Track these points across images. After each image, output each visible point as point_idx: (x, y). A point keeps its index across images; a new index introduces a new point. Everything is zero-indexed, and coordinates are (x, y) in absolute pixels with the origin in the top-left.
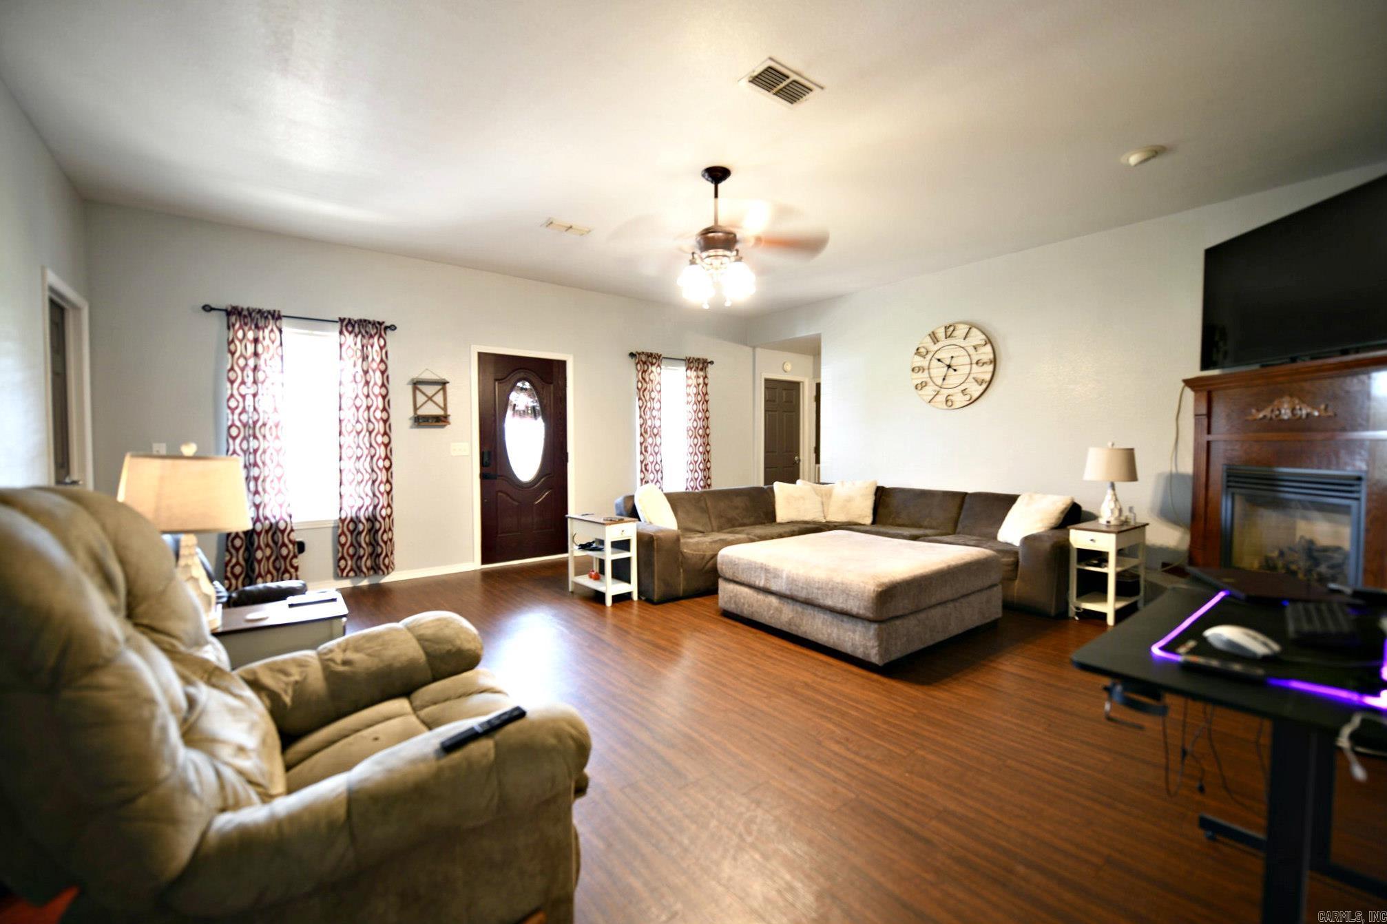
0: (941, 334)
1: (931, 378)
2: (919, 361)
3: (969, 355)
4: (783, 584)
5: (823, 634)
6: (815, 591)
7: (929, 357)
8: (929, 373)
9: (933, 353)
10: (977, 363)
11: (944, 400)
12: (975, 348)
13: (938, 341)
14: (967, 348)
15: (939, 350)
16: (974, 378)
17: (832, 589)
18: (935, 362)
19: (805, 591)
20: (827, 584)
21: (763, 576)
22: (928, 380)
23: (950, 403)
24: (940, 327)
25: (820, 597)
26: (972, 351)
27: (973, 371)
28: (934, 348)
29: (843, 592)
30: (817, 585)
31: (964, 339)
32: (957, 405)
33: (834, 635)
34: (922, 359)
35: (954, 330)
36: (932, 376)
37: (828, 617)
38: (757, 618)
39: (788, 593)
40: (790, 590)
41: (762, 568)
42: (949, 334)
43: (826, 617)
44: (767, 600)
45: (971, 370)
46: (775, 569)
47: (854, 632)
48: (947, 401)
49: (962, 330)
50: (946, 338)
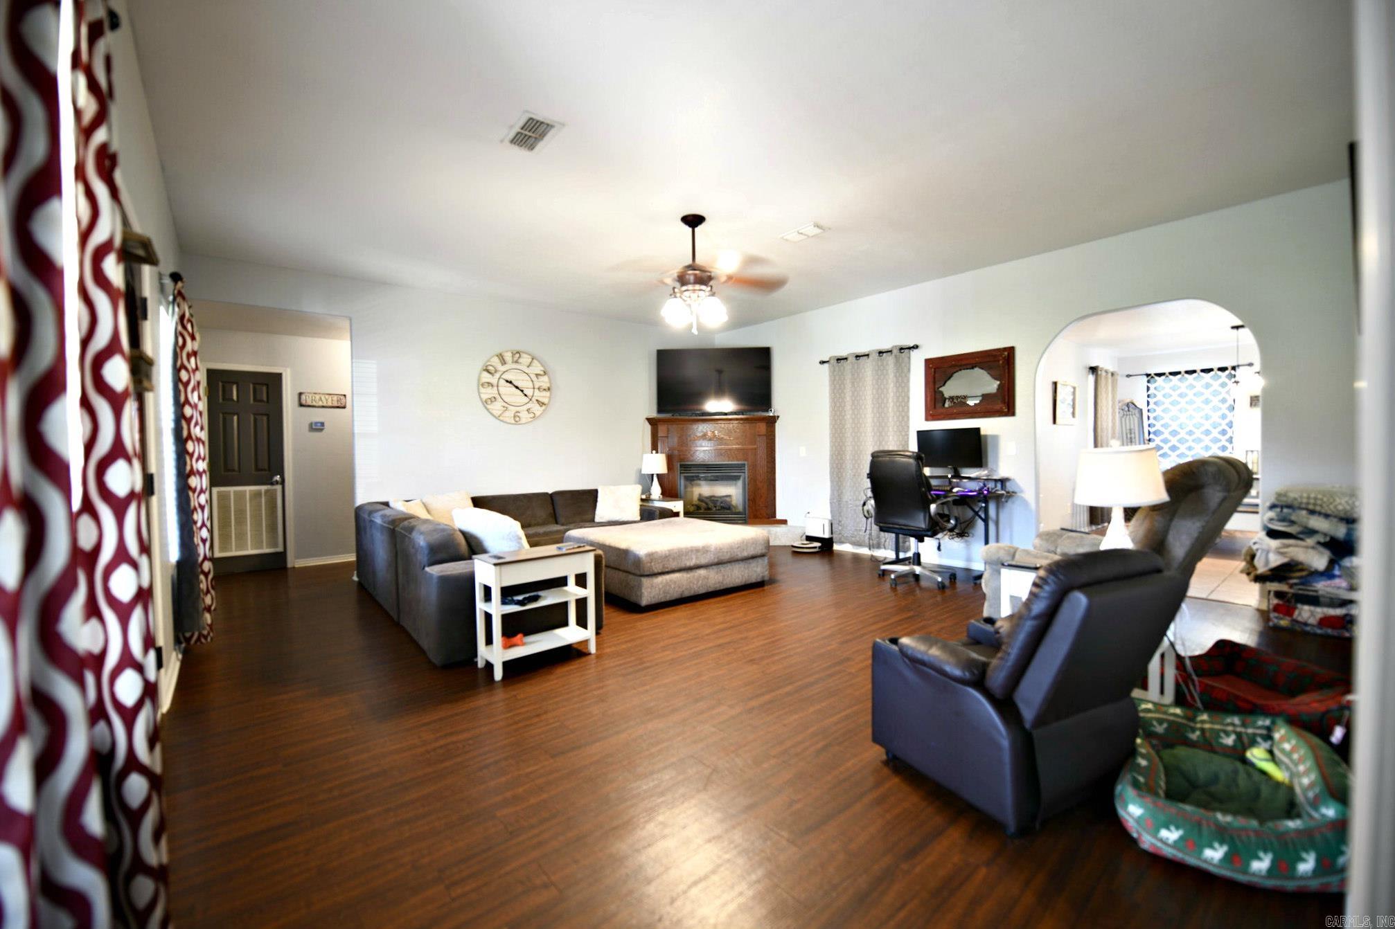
0: (508, 356)
1: (499, 394)
2: (486, 377)
3: (532, 381)
4: (712, 555)
5: (739, 578)
6: (735, 550)
7: (497, 375)
8: (498, 390)
9: (500, 373)
10: (539, 389)
11: (513, 415)
12: (537, 375)
13: (505, 363)
14: (531, 375)
15: (507, 371)
16: (537, 400)
17: (746, 545)
18: (502, 382)
19: (729, 554)
20: (743, 542)
21: (694, 557)
22: (497, 396)
23: (517, 419)
24: (507, 351)
25: (739, 553)
26: (534, 378)
27: (535, 394)
28: (502, 368)
29: (753, 543)
30: (737, 546)
31: (528, 367)
32: (523, 421)
33: (746, 575)
34: (490, 376)
35: (519, 358)
36: (501, 393)
37: (742, 565)
38: (687, 594)
39: (716, 560)
40: (718, 558)
41: (692, 551)
42: (515, 359)
43: (740, 565)
44: (696, 574)
45: (533, 394)
46: (704, 547)
47: (757, 567)
48: (515, 417)
49: (525, 359)
50: (513, 362)
